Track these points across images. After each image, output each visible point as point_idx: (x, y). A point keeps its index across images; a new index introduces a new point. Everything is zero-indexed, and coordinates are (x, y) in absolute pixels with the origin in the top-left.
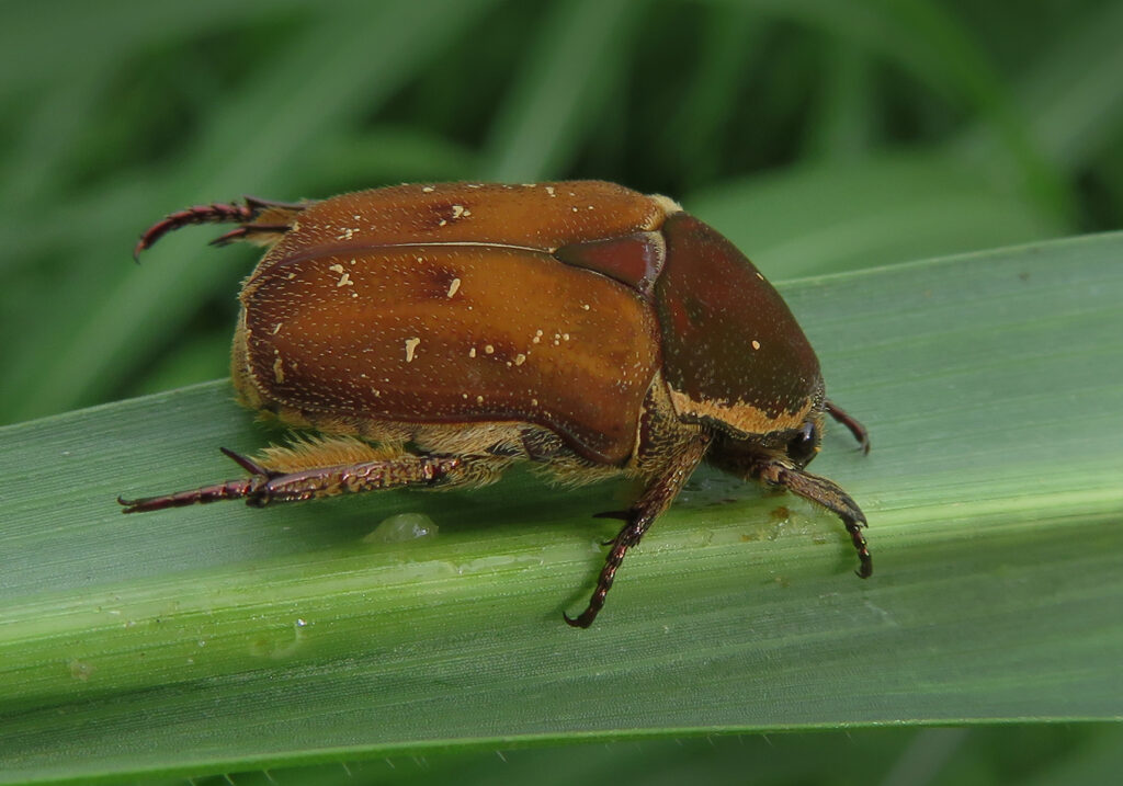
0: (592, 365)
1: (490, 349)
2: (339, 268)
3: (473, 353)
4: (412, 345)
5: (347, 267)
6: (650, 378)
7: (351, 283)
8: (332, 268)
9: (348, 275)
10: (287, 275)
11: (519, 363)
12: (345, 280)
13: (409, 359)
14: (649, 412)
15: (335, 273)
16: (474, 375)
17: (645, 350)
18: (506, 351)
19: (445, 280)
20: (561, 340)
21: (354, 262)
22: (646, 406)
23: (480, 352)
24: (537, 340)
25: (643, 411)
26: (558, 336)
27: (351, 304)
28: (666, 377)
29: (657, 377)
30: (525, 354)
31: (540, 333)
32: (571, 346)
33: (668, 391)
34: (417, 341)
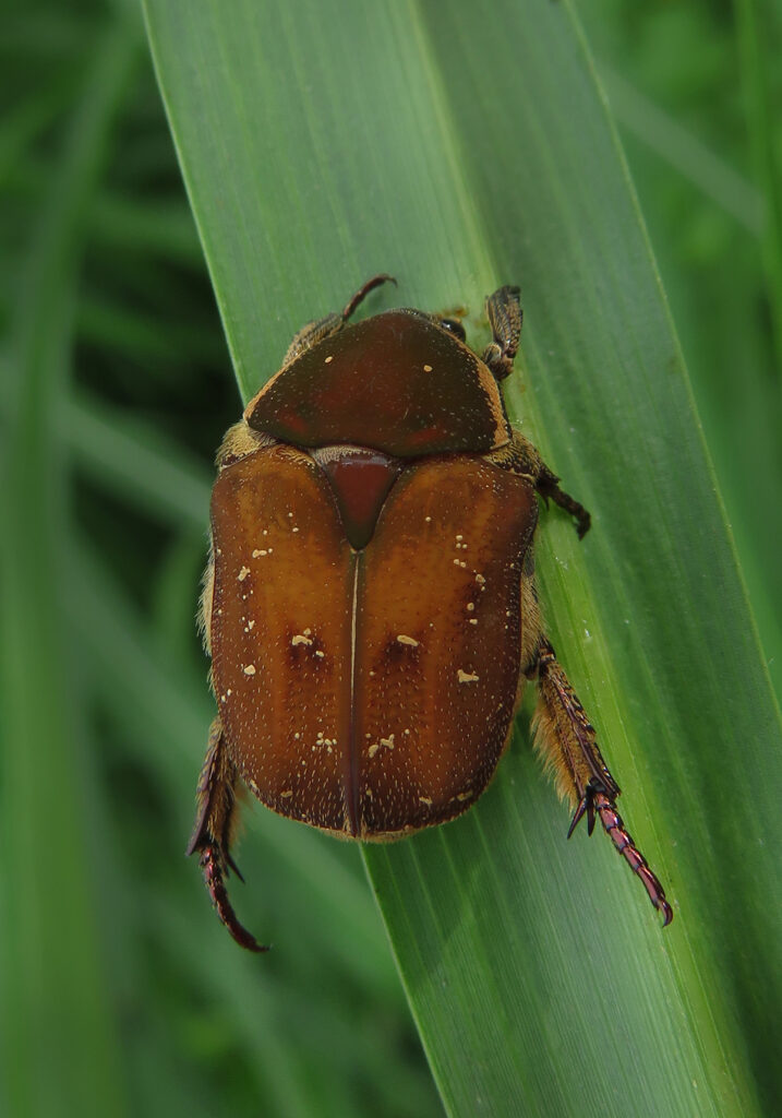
0: (483, 516)
1: (470, 606)
2: (373, 749)
3: (474, 621)
4: (464, 677)
5: (372, 741)
6: (488, 464)
7: (392, 736)
8: (371, 755)
9: (383, 740)
10: (368, 798)
11: (484, 580)
12: (389, 742)
13: (476, 678)
14: (514, 466)
15: (378, 752)
16: (491, 621)
17: (462, 468)
18: (472, 592)
19: (399, 649)
20: (462, 542)
21: (369, 735)
22: (508, 468)
23: (473, 615)
24: (463, 564)
25: (513, 470)
26: (458, 545)
27: (416, 735)
28: (489, 452)
29: (488, 458)
30: (475, 575)
31: (456, 561)
32: (467, 534)
33: (497, 450)
34: (460, 672)
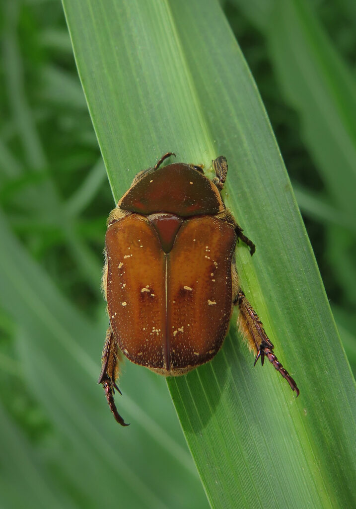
0: (216, 239)
1: (212, 274)
2: (175, 332)
3: (214, 280)
4: (210, 303)
5: (175, 329)
6: (217, 219)
7: (183, 327)
8: (175, 335)
9: (179, 329)
10: (174, 353)
11: (217, 264)
12: (181, 330)
13: (215, 303)
14: (227, 220)
15: (177, 334)
16: (220, 280)
17: (207, 220)
18: (212, 269)
19: (183, 293)
20: (208, 249)
21: (173, 327)
22: (225, 221)
23: (213, 278)
24: (209, 258)
25: (226, 222)
26: (207, 250)
27: (192, 327)
28: (217, 214)
29: (217, 217)
30: (213, 262)
31: (206, 257)
32: (210, 246)
33: (220, 213)
34: (209, 301)
